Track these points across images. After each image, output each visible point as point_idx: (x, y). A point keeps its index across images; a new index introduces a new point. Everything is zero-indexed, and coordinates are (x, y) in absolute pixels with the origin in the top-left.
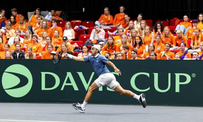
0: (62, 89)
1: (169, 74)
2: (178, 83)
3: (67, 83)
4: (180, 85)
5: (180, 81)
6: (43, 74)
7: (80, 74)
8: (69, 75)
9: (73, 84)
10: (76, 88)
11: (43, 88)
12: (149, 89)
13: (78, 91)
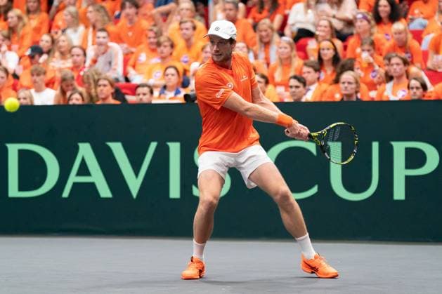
0: (66, 194)
1: (375, 146)
2: (400, 173)
3: (79, 174)
4: (408, 178)
5: (408, 167)
6: (13, 150)
7: (117, 149)
8: (85, 151)
9: (97, 177)
10: (105, 191)
11: (14, 191)
12: (314, 190)
13: (109, 199)
